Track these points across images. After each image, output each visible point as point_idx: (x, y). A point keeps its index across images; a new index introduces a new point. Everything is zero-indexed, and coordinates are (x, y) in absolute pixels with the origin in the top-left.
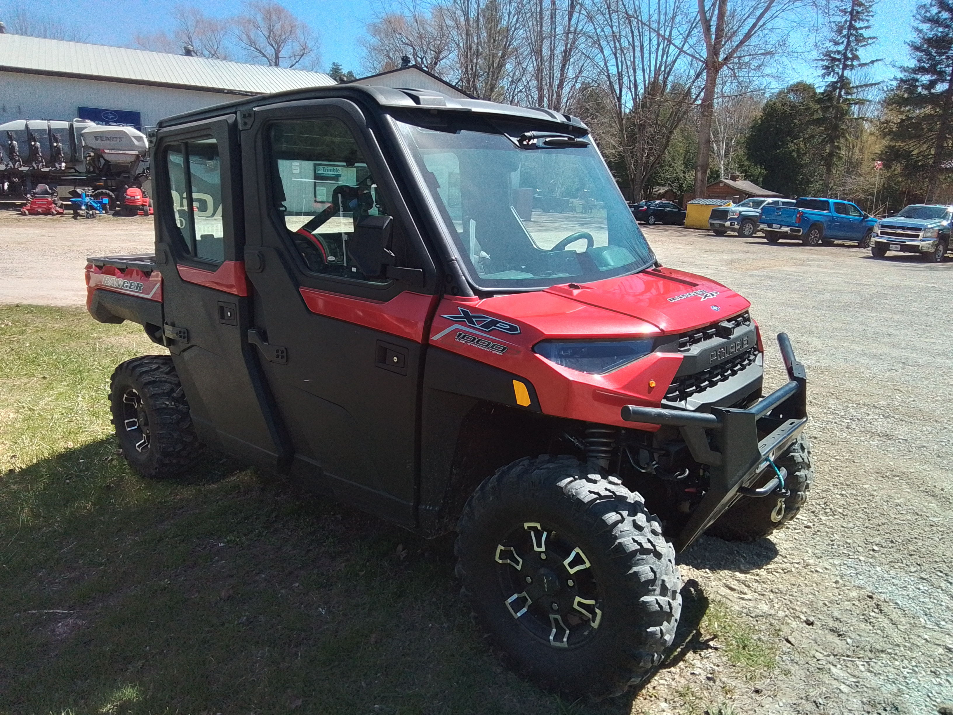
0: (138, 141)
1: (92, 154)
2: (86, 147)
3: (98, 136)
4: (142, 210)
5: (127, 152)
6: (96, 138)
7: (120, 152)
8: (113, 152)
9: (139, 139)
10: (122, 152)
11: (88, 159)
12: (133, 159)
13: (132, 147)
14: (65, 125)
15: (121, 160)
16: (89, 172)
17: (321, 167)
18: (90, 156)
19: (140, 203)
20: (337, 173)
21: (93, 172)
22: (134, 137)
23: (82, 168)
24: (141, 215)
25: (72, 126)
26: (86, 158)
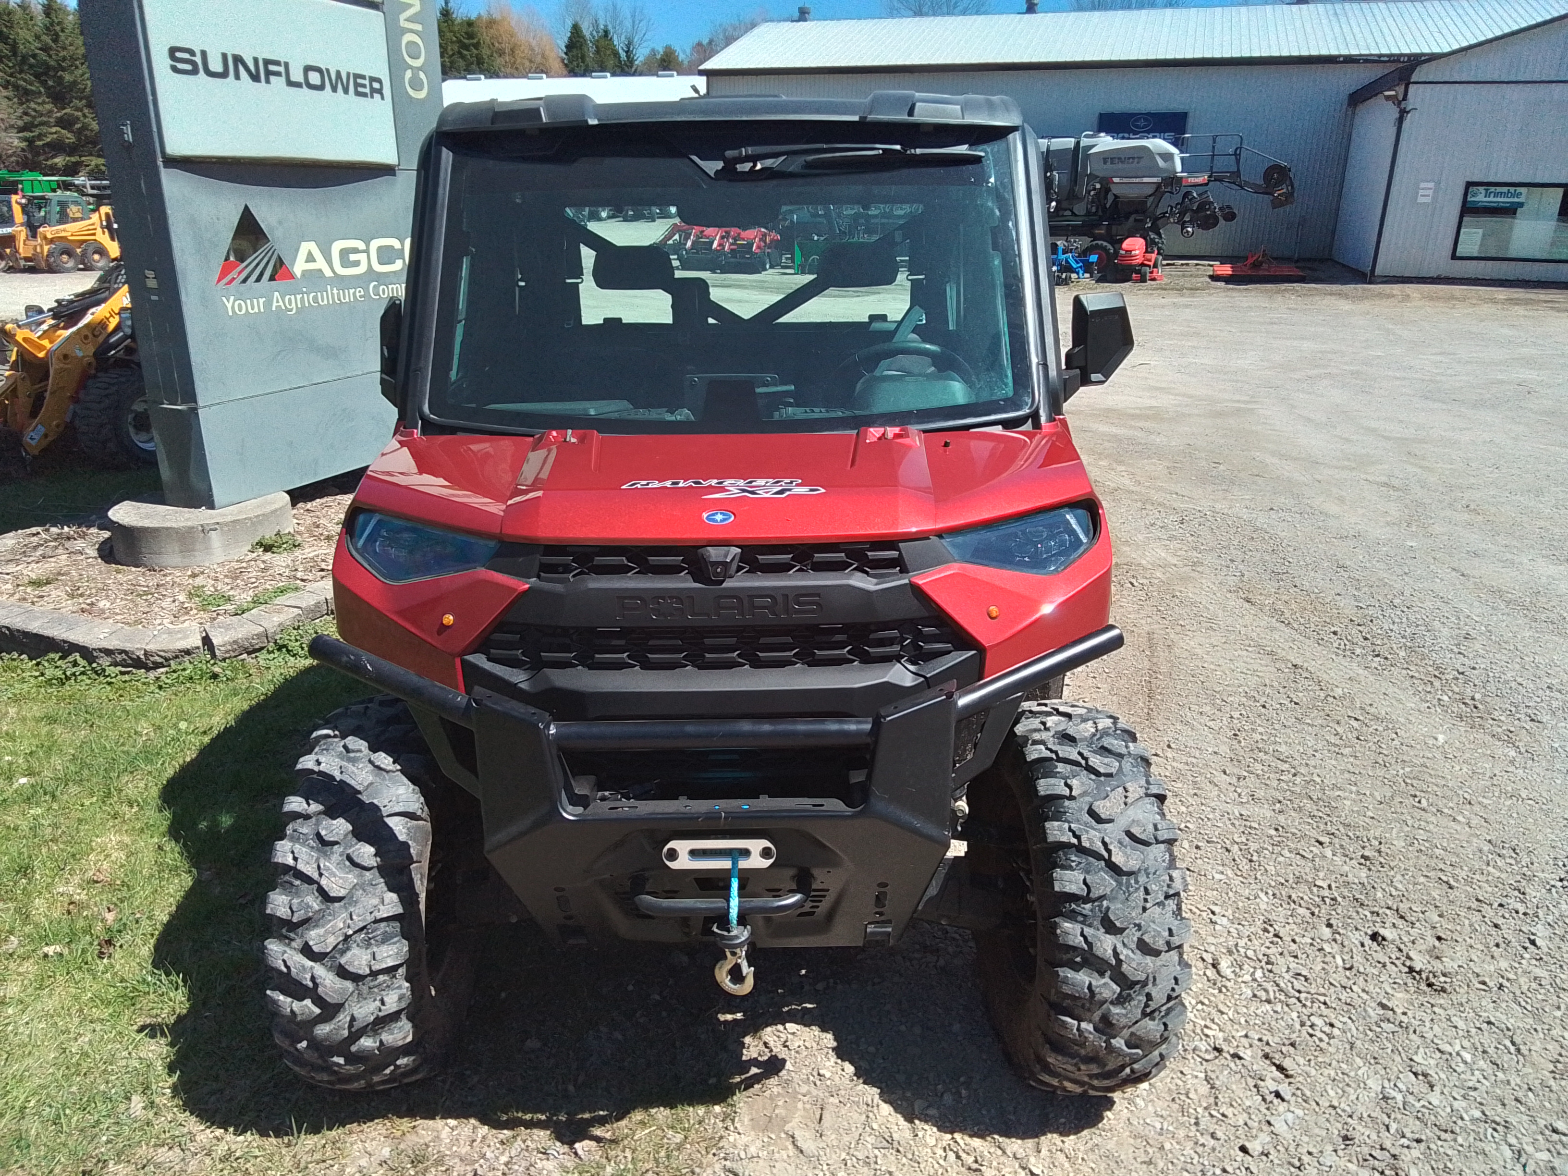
0: (1165, 161)
1: (1098, 186)
2: (1092, 177)
3: (1109, 157)
4: (1138, 272)
5: (1146, 180)
6: (1105, 161)
7: (1134, 180)
8: (1125, 180)
9: (1167, 157)
10: (1138, 180)
11: (1092, 193)
12: (1150, 190)
13: (1154, 170)
14: (1070, 142)
15: (1132, 193)
16: (1088, 213)
17: (1482, 189)
18: (1095, 189)
19: (1139, 261)
20: (1516, 200)
21: (1095, 214)
22: (1160, 155)
23: (1080, 208)
24: (1136, 281)
25: (1078, 143)
26: (1088, 192)
